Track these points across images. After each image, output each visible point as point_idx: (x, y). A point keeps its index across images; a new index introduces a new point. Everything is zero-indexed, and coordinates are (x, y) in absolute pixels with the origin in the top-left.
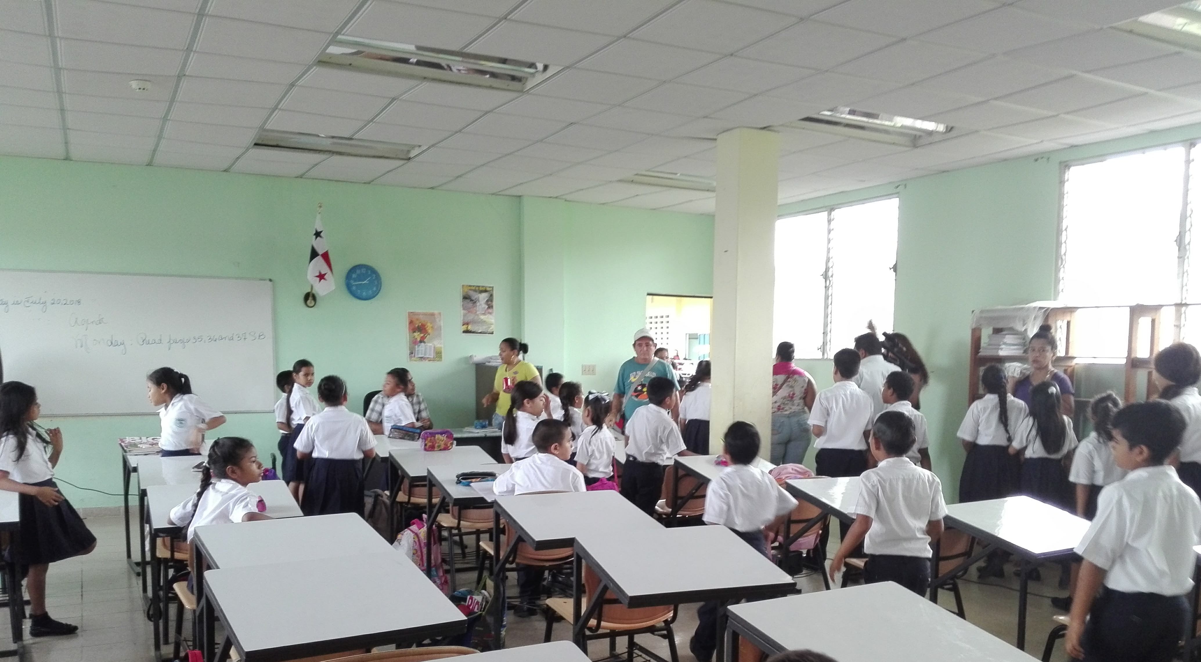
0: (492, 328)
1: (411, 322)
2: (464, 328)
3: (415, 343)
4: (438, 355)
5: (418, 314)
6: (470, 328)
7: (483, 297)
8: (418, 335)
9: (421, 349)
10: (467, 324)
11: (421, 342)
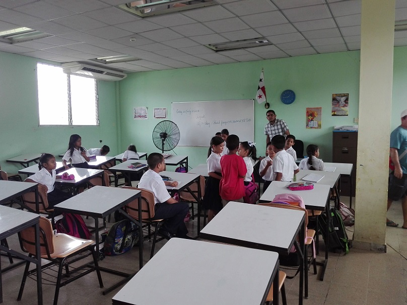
0: (348, 113)
1: (307, 112)
2: (333, 113)
3: (308, 121)
4: (319, 126)
5: (311, 108)
6: (335, 113)
7: (343, 99)
8: (310, 118)
9: (311, 124)
10: (334, 112)
11: (312, 120)
